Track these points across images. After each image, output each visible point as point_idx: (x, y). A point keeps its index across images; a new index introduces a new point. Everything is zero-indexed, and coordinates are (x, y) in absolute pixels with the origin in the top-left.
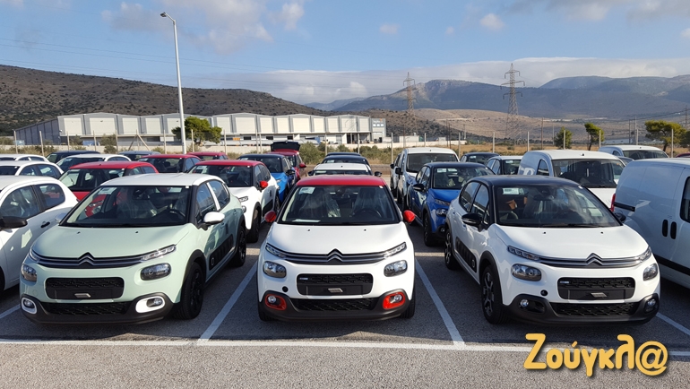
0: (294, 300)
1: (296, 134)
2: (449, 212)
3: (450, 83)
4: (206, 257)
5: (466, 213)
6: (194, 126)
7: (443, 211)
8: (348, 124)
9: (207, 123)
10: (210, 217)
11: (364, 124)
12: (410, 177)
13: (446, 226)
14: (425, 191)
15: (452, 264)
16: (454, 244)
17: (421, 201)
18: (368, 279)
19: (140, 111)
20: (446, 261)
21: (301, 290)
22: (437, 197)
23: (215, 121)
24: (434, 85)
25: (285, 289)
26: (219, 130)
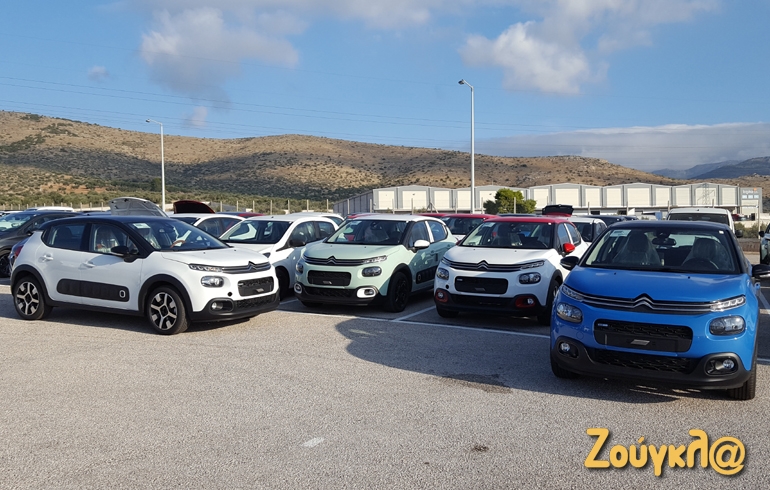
0: (452, 295)
1: (630, 209)
4: (414, 273)
6: (506, 198)
9: (520, 195)
10: (420, 243)
19: (456, 184)
23: (532, 195)
25: (447, 287)
26: (533, 203)
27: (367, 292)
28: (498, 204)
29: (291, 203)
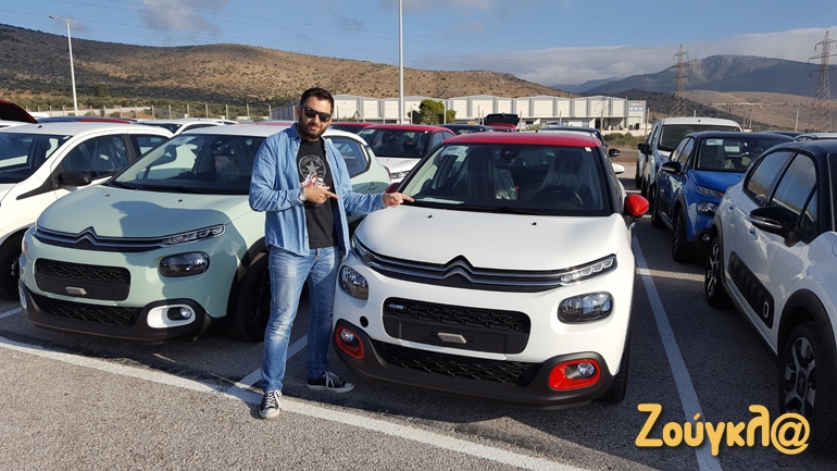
0: (378, 345)
1: (536, 119)
2: (720, 208)
3: (735, 59)
5: (756, 207)
6: (429, 108)
7: (709, 207)
8: (598, 107)
9: (442, 105)
11: (618, 107)
12: (662, 158)
13: (714, 232)
14: (682, 174)
15: (718, 299)
16: (726, 264)
17: (674, 190)
18: (521, 323)
19: (383, 94)
20: (707, 291)
21: (390, 328)
22: (702, 183)
23: (452, 105)
24: (713, 63)
25: (364, 322)
26: (452, 113)
27: (173, 314)
28: (422, 114)
29: (229, 110)
